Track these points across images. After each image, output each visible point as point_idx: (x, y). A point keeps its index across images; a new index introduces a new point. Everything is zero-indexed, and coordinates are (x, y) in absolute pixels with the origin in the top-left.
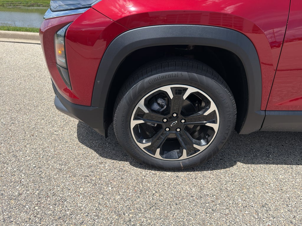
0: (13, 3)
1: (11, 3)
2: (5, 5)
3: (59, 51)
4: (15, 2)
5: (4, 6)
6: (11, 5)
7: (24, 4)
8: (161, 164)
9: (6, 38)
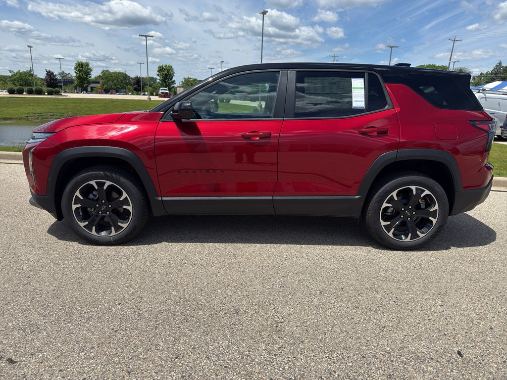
0: (42, 116)
1: (39, 116)
2: (30, 118)
3: (30, 163)
4: (45, 114)
5: (28, 119)
6: (38, 118)
7: (57, 117)
8: (97, 239)
9: (15, 159)
